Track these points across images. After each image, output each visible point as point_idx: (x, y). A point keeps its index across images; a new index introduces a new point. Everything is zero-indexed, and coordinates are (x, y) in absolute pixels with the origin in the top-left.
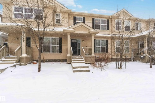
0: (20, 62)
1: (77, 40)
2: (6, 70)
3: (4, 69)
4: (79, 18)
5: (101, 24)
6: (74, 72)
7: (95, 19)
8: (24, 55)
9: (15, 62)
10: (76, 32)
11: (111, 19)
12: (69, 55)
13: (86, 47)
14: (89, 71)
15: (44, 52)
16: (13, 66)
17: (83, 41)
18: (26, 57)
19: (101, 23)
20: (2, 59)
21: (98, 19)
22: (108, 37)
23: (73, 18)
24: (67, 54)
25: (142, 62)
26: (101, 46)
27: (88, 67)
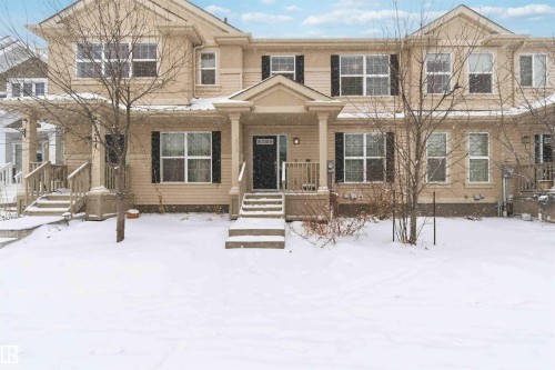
0: (84, 209)
1: (275, 138)
2: (35, 232)
3: (29, 231)
4: (283, 60)
5: (365, 76)
6: (229, 245)
7: (342, 55)
8: (99, 189)
9: (66, 209)
10: (261, 109)
11: (409, 50)
12: (235, 190)
13: (308, 160)
14: (281, 245)
15: (164, 180)
16: (58, 223)
17: (295, 139)
18: (102, 196)
19: (365, 72)
20: (39, 201)
21: (356, 55)
22: (394, 123)
23: (259, 62)
24: (231, 186)
25: (544, 220)
26: (364, 158)
27: (282, 233)
